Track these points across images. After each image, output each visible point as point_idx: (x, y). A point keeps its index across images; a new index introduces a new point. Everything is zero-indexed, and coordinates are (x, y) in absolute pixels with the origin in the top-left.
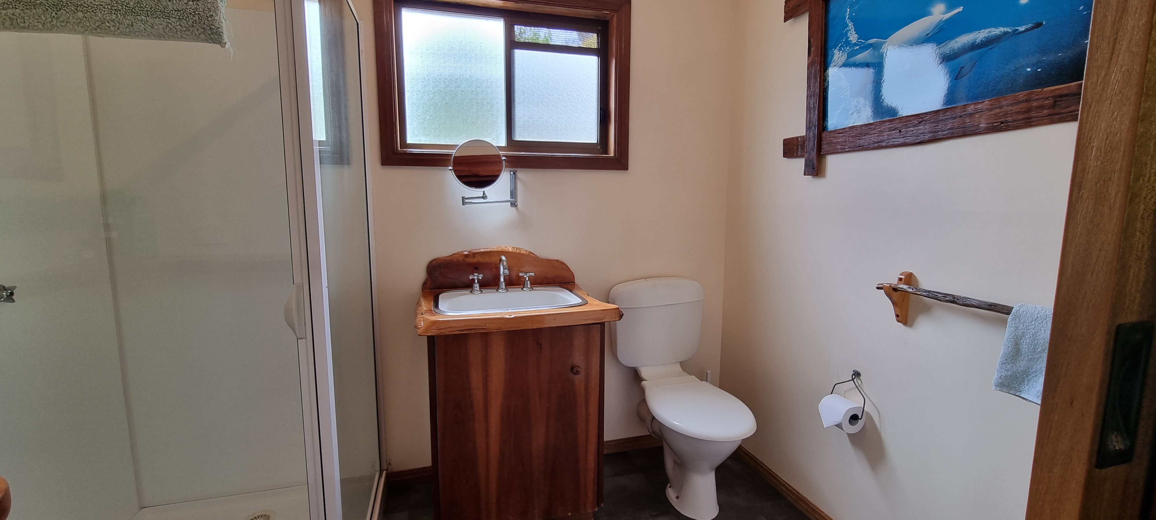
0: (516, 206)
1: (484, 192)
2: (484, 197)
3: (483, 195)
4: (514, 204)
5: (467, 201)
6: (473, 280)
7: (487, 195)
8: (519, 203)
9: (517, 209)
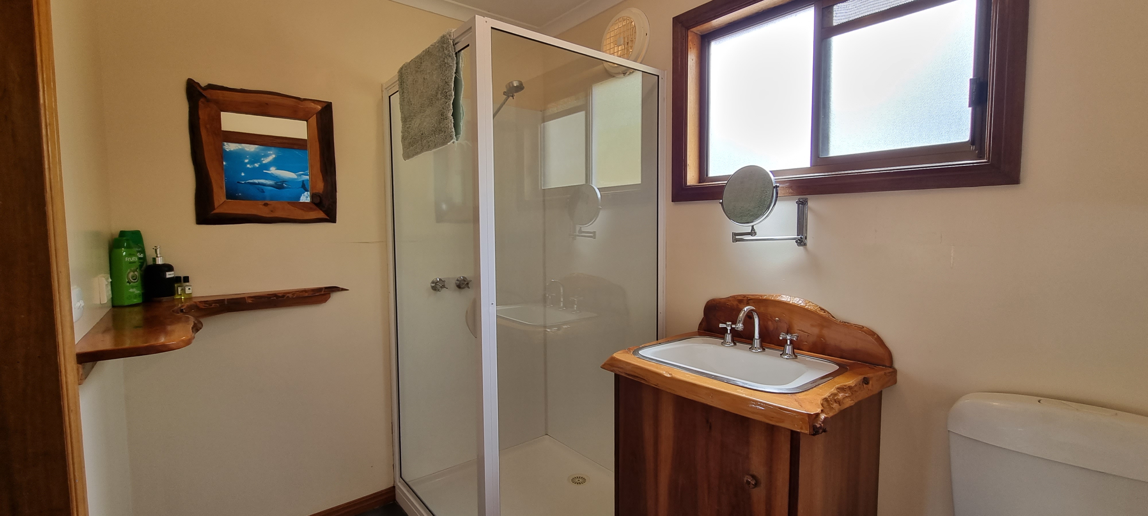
0: (805, 245)
1: (753, 226)
2: (753, 233)
3: (751, 231)
4: (801, 242)
5: (737, 237)
6: (725, 329)
7: (756, 231)
8: (809, 242)
9: (806, 249)
